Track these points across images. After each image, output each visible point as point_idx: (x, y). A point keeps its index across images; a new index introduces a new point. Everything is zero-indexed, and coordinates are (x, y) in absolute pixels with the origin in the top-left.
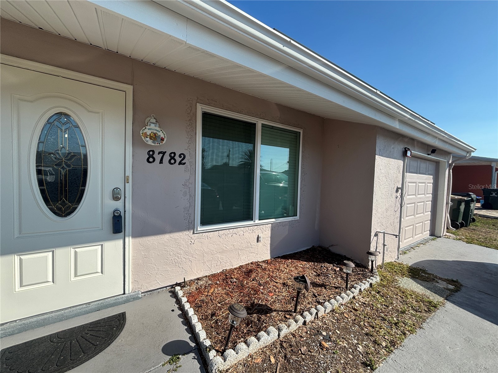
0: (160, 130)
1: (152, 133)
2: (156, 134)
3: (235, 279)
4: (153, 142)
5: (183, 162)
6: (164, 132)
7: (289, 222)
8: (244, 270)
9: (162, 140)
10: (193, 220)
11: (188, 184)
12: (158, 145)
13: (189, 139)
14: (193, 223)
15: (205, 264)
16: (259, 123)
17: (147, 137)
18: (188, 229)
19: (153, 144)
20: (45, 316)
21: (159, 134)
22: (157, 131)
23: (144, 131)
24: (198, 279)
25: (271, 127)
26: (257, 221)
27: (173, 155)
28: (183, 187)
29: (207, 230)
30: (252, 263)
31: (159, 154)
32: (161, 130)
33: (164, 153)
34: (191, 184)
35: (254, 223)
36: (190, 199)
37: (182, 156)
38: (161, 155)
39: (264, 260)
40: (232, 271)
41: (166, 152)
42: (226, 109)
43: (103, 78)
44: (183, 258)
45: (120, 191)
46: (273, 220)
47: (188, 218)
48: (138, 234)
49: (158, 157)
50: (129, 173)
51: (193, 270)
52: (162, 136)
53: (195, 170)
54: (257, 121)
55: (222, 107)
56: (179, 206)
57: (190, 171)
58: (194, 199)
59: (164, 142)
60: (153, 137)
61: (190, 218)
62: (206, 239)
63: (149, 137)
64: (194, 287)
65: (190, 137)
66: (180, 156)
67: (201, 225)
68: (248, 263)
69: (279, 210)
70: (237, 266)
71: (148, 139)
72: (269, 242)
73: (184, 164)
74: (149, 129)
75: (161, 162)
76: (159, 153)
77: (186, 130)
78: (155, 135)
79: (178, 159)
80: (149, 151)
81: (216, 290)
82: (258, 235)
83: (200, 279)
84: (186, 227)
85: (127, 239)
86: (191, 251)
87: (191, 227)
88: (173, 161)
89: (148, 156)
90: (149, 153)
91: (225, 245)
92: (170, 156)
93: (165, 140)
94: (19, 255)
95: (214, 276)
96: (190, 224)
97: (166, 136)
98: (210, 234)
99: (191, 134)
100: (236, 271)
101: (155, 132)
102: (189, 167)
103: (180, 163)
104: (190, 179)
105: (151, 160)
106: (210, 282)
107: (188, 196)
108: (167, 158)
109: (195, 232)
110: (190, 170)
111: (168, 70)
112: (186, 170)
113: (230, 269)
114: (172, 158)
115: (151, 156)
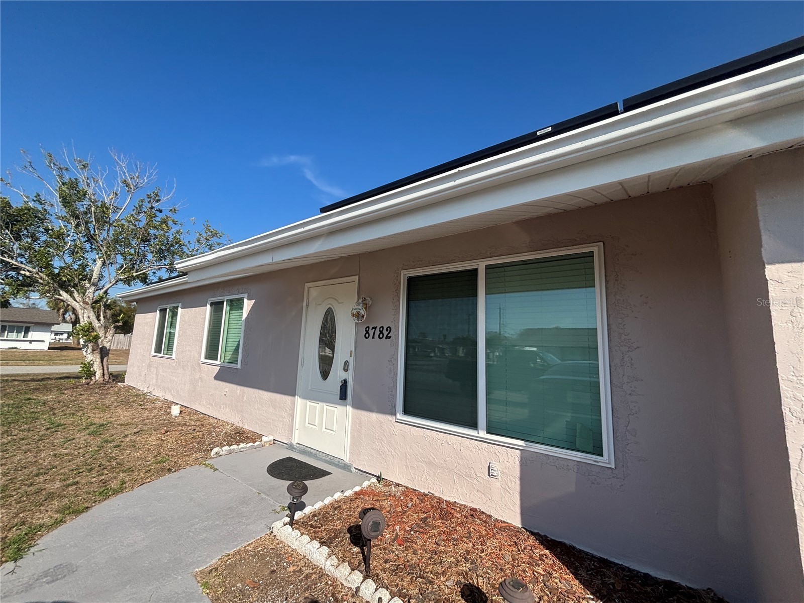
1: (356, 312)
4: (357, 320)
5: (389, 335)
6: (365, 310)
7: (576, 463)
9: (363, 316)
11: (392, 360)
12: (361, 321)
13: (394, 311)
14: (396, 407)
15: (407, 468)
16: (481, 266)
17: (354, 316)
18: (392, 414)
19: (358, 322)
20: (312, 450)
21: (361, 312)
22: (359, 309)
23: (353, 311)
24: (398, 484)
26: (483, 434)
28: (388, 362)
29: (408, 421)
32: (362, 308)
33: (375, 328)
34: (395, 360)
35: (479, 435)
36: (394, 378)
37: (389, 329)
38: (374, 330)
40: (433, 498)
41: (377, 327)
44: (386, 448)
45: (347, 364)
46: (523, 443)
48: (356, 405)
49: (371, 332)
50: (352, 348)
52: (363, 313)
53: (398, 344)
54: (477, 263)
56: (384, 385)
57: (394, 346)
59: (364, 318)
60: (357, 316)
61: (392, 401)
62: (410, 435)
64: (385, 489)
65: (396, 308)
66: (387, 330)
67: (402, 414)
68: (469, 506)
70: (452, 500)
71: (355, 318)
72: (518, 488)
73: (390, 337)
74: (355, 309)
75: (373, 338)
76: (373, 328)
77: (393, 301)
78: (358, 313)
79: (385, 333)
80: (366, 328)
83: (398, 486)
84: (390, 411)
85: (348, 408)
86: (394, 442)
87: (393, 412)
88: (381, 336)
91: (432, 455)
92: (380, 330)
93: (365, 316)
94: (310, 401)
97: (365, 313)
101: (358, 310)
102: (394, 340)
103: (386, 338)
104: (393, 354)
105: (367, 335)
108: (377, 333)
109: (396, 420)
110: (394, 344)
112: (391, 344)
113: (436, 496)
114: (381, 332)
115: (367, 332)
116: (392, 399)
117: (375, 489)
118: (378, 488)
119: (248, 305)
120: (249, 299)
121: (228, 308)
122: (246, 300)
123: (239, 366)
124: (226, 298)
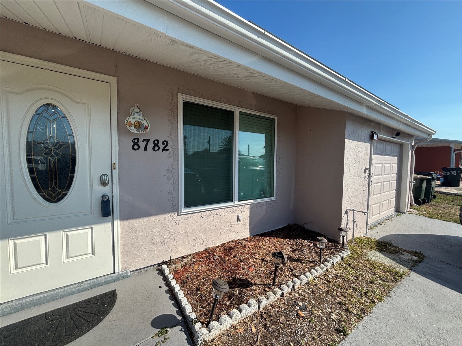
0: (144, 119)
1: (136, 122)
2: (140, 123)
3: (217, 257)
4: (137, 131)
5: (166, 148)
6: (147, 121)
7: (266, 202)
8: (225, 247)
9: (146, 128)
10: (177, 203)
11: (171, 169)
12: (142, 133)
13: (171, 127)
14: (177, 205)
15: (189, 243)
16: (237, 111)
17: (131, 126)
18: (173, 211)
19: (137, 133)
20: (40, 296)
21: (143, 122)
22: (141, 120)
23: (129, 120)
24: (183, 257)
25: (248, 115)
26: (237, 203)
27: (156, 142)
28: (167, 172)
29: (190, 212)
30: (232, 241)
31: (143, 142)
32: (145, 119)
33: (148, 141)
34: (174, 169)
35: (234, 204)
36: (174, 183)
37: (165, 143)
38: (145, 142)
39: (244, 238)
40: (214, 249)
41: (150, 140)
42: (206, 98)
43: (88, 70)
44: (169, 238)
45: (107, 177)
46: (252, 201)
47: (173, 201)
48: (125, 217)
49: (142, 145)
50: (115, 160)
51: (178, 249)
52: (146, 124)
53: (177, 156)
54: (235, 108)
55: (202, 97)
56: (163, 190)
57: (173, 158)
58: (177, 183)
59: (148, 130)
60: (137, 126)
61: (174, 201)
62: (190, 220)
63: (133, 125)
64: (179, 265)
65: (172, 125)
66: (163, 143)
67: (184, 208)
68: (230, 241)
69: (257, 192)
70: (219, 244)
71: (133, 128)
72: (248, 221)
73: (168, 150)
74: (133, 118)
75: (146, 149)
76: (144, 141)
77: (168, 119)
78: (139, 124)
79: (162, 146)
80: (134, 139)
81: (200, 266)
82: (238, 215)
83: (185, 257)
84: (171, 210)
85: (115, 222)
86: (176, 231)
87: (175, 209)
88: (156, 148)
89: (133, 144)
90: (134, 141)
91: (207, 226)
92: (154, 143)
93: (149, 128)
94: (13, 240)
95: (198, 254)
96: (174, 206)
97: (149, 125)
98: (193, 215)
99: (173, 123)
100: (218, 249)
101: (139, 121)
102: (172, 153)
103: (163, 150)
104: (173, 164)
105: (136, 147)
106: (194, 260)
107: (172, 181)
108: (151, 145)
109: (179, 214)
110: (173, 156)
111: (150, 62)
112: (169, 156)
114: (156, 145)
115: (136, 144)
116: (173, 200)
117: (176, 269)
118: (176, 267)
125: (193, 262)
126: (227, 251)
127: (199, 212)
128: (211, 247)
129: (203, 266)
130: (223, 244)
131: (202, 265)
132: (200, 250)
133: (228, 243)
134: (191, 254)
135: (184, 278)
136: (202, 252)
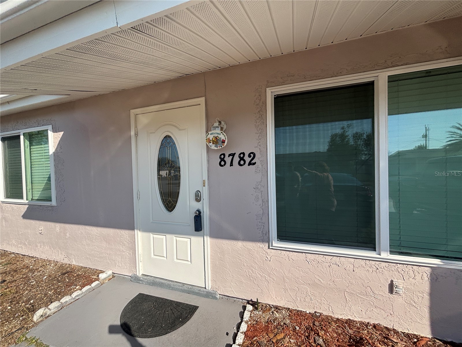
0: (220, 133)
1: (213, 137)
2: (217, 137)
3: (321, 340)
4: (215, 146)
5: (253, 162)
6: (224, 134)
8: (351, 331)
9: (223, 142)
10: (267, 231)
11: (259, 187)
12: (221, 148)
13: (258, 134)
14: (267, 234)
15: (286, 291)
16: (382, 77)
17: (210, 143)
18: (263, 241)
19: (216, 148)
20: (163, 281)
21: (220, 136)
22: (218, 134)
23: (208, 137)
24: (277, 308)
26: (385, 255)
27: (242, 156)
28: (255, 190)
29: (286, 248)
30: (375, 326)
31: (229, 157)
32: (222, 133)
33: (233, 155)
34: (263, 187)
35: (379, 256)
36: (263, 205)
37: (252, 155)
38: (231, 157)
39: (410, 332)
40: (328, 320)
41: (235, 153)
43: (187, 99)
44: (258, 274)
45: (200, 194)
46: (437, 262)
47: (262, 228)
49: (228, 160)
50: (205, 178)
51: (270, 293)
52: (223, 138)
53: (267, 170)
54: (378, 75)
56: (250, 212)
57: (261, 172)
58: (267, 206)
59: (225, 144)
60: (215, 141)
61: (263, 228)
62: (287, 260)
63: (211, 141)
64: (267, 316)
65: (260, 132)
66: (249, 156)
67: (278, 240)
68: (368, 323)
70: (344, 317)
71: (211, 144)
73: (254, 164)
74: (211, 134)
75: (231, 165)
76: (230, 155)
77: (255, 125)
78: (216, 139)
79: (247, 159)
80: (221, 155)
81: (287, 339)
82: (392, 281)
83: (279, 310)
84: (260, 238)
86: (267, 268)
87: (265, 239)
88: (242, 162)
92: (240, 157)
93: (226, 142)
94: (153, 234)
95: (299, 314)
96: (264, 235)
97: (226, 138)
98: (292, 255)
99: (261, 128)
100: (334, 325)
101: (216, 135)
102: (260, 166)
103: (250, 164)
104: (261, 181)
105: (223, 163)
106: (288, 321)
107: (260, 202)
108: (236, 159)
109: (270, 248)
110: (261, 170)
112: (256, 171)
113: (327, 317)
114: (242, 159)
115: (222, 160)
116: (262, 226)
117: (258, 320)
118: (260, 317)
119: (55, 138)
120: (55, 131)
121: (27, 143)
122: (50, 134)
123: (54, 203)
124: (22, 132)
125: (284, 324)
126: (350, 339)
127: (302, 252)
128: (325, 313)
129: (292, 341)
130: (349, 322)
131: (292, 339)
132: (304, 309)
133: (362, 323)
134: (289, 309)
135: (255, 342)
136: (306, 314)
